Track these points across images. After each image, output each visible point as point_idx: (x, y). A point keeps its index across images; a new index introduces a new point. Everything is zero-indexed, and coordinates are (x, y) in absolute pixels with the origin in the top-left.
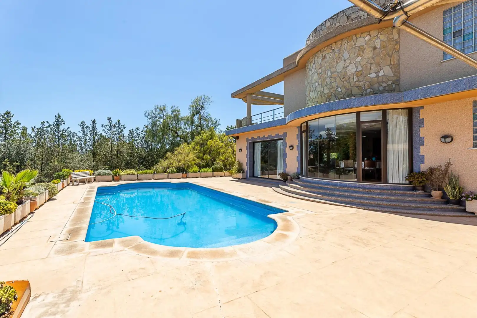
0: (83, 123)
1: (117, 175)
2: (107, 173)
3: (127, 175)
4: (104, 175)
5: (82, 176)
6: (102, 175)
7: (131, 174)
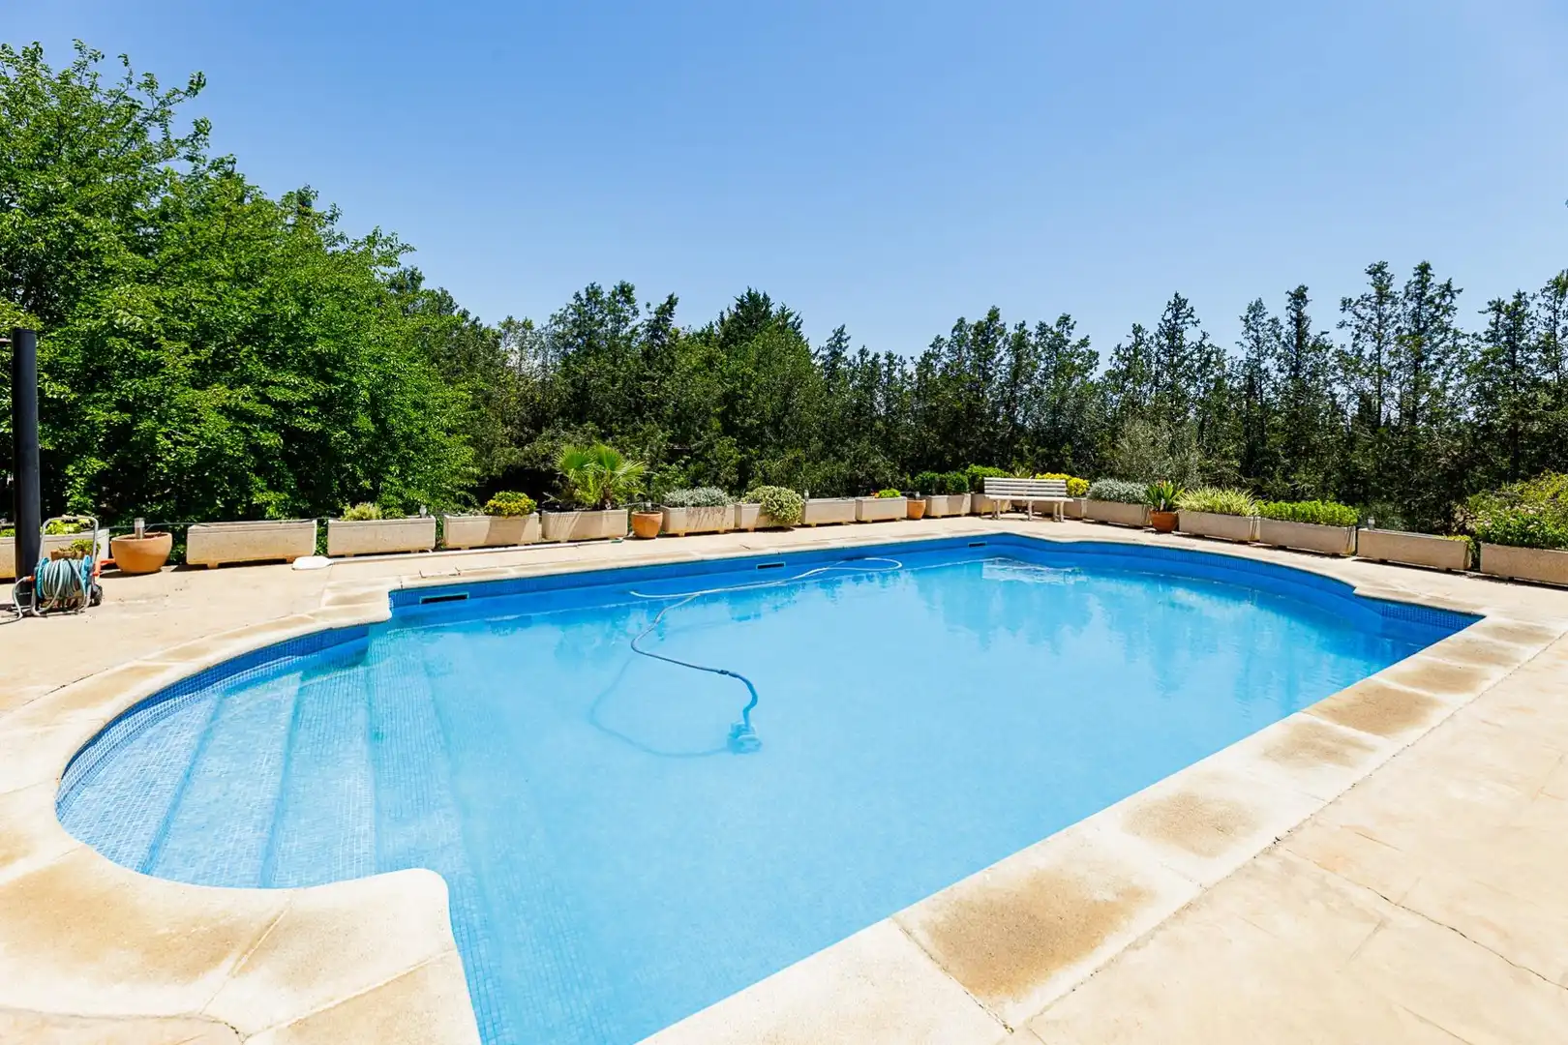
0: (1256, 309)
1: (1162, 508)
2: (1122, 492)
3: (1203, 511)
4: (1111, 500)
5: (1030, 493)
6: (1104, 499)
7: (1222, 513)
